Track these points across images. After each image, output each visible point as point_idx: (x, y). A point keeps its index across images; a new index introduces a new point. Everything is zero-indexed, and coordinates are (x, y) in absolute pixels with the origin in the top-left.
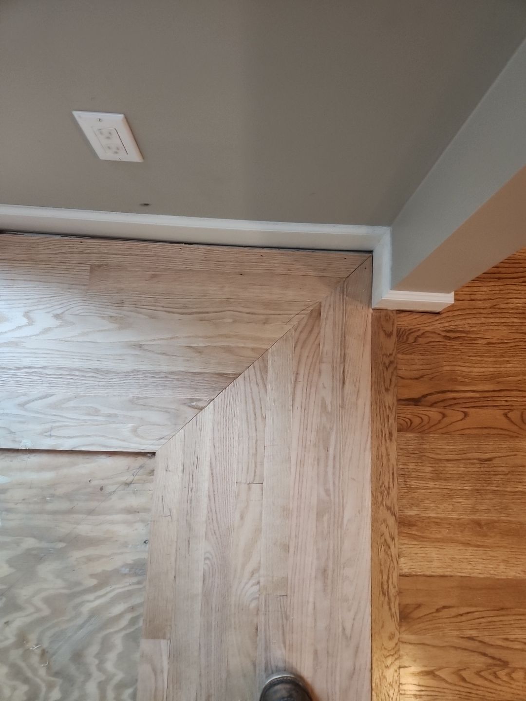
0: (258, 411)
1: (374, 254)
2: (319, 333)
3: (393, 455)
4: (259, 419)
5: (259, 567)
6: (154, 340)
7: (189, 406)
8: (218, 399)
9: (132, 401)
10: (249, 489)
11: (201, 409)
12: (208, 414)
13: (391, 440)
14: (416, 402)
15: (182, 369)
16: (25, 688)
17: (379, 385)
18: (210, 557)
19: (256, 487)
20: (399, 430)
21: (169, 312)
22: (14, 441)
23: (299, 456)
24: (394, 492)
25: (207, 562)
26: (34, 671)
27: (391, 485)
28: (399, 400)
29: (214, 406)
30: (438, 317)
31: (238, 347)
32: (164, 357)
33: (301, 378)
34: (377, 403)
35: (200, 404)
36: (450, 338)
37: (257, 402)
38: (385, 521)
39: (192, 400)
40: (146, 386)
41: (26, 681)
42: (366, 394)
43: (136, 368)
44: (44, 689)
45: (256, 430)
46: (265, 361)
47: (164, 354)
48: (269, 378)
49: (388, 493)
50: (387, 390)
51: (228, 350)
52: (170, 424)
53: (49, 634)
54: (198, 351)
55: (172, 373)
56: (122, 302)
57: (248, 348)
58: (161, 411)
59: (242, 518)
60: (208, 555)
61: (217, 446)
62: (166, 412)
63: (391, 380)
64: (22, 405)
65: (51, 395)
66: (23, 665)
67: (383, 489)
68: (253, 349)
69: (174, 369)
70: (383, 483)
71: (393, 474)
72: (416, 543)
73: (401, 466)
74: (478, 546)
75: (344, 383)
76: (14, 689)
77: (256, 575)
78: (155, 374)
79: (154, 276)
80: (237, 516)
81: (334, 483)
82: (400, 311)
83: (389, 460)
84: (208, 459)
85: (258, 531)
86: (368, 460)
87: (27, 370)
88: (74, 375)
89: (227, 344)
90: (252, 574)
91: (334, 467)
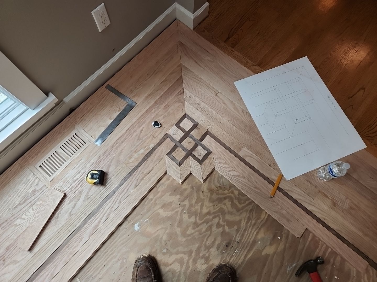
0: (197, 78)
1: (178, 18)
2: (188, 47)
3: (239, 54)
4: (200, 80)
5: (242, 109)
6: (151, 90)
7: (180, 95)
8: (184, 86)
9: (164, 109)
10: (218, 96)
11: (183, 92)
12: (186, 92)
13: (234, 52)
14: (228, 38)
15: (167, 89)
16: (227, 200)
17: (216, 43)
18: (229, 120)
19: (219, 94)
20: (233, 48)
21: (146, 80)
22: (148, 149)
23: (219, 77)
24: (249, 61)
25: (230, 121)
26: (223, 194)
27: (247, 61)
28: (225, 42)
29: (186, 89)
30: (209, 17)
31: (173, 70)
32: (158, 91)
33: (197, 61)
34: (220, 48)
35: (182, 92)
36: (218, 18)
37: (194, 77)
38: (255, 69)
39: (178, 93)
40: (163, 102)
41: (225, 198)
42: (215, 48)
43: (155, 101)
44: (232, 195)
45: (202, 83)
46: (184, 66)
47: (158, 90)
48: (190, 69)
49: (248, 63)
50: (219, 43)
51: (172, 73)
52: (180, 104)
53: (216, 182)
54: (165, 80)
55: (165, 92)
56: (132, 90)
57: (176, 68)
58: (175, 103)
59: (225, 104)
60: (228, 120)
61: (198, 96)
62: (176, 102)
63: (217, 40)
64: (139, 139)
65: (143, 129)
66: (219, 196)
67: (246, 63)
68: (178, 67)
69: (165, 91)
70: (244, 62)
71: (244, 58)
72: (267, 66)
73: (243, 55)
74: (280, 52)
75: (208, 52)
76: (225, 204)
77: (244, 111)
78: (161, 97)
79: (131, 77)
80: (223, 105)
81: (234, 74)
82: (200, 24)
83: (239, 56)
84: (200, 101)
85: (232, 102)
86: (234, 61)
87: (128, 130)
88: (142, 119)
89: (170, 72)
90: (243, 112)
91: (230, 71)
